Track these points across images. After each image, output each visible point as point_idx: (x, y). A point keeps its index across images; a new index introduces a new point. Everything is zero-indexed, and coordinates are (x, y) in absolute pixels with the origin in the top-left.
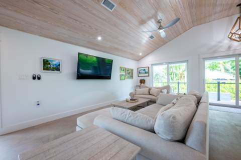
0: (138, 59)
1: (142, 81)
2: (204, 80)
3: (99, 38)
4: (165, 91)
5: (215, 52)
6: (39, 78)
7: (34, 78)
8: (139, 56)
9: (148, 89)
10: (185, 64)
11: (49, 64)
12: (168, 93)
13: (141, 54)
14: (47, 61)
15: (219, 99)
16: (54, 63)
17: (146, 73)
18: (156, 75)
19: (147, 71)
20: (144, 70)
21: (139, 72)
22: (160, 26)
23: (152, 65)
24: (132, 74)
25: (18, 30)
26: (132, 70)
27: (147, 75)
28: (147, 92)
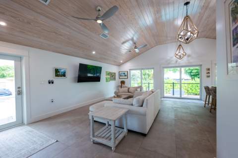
0: (119, 65)
1: (123, 82)
2: (163, 81)
3: (94, 53)
4: (139, 89)
5: (169, 63)
6: (53, 83)
7: (49, 83)
8: (120, 62)
9: (127, 89)
10: (152, 70)
11: (59, 72)
12: (141, 91)
13: (121, 62)
14: (58, 70)
15: (173, 94)
16: (62, 71)
17: (125, 76)
18: (133, 76)
19: (126, 74)
20: (124, 73)
21: (120, 75)
22: (136, 46)
23: (130, 70)
24: (115, 76)
25: (40, 49)
26: (115, 73)
27: (127, 77)
28: (127, 91)
